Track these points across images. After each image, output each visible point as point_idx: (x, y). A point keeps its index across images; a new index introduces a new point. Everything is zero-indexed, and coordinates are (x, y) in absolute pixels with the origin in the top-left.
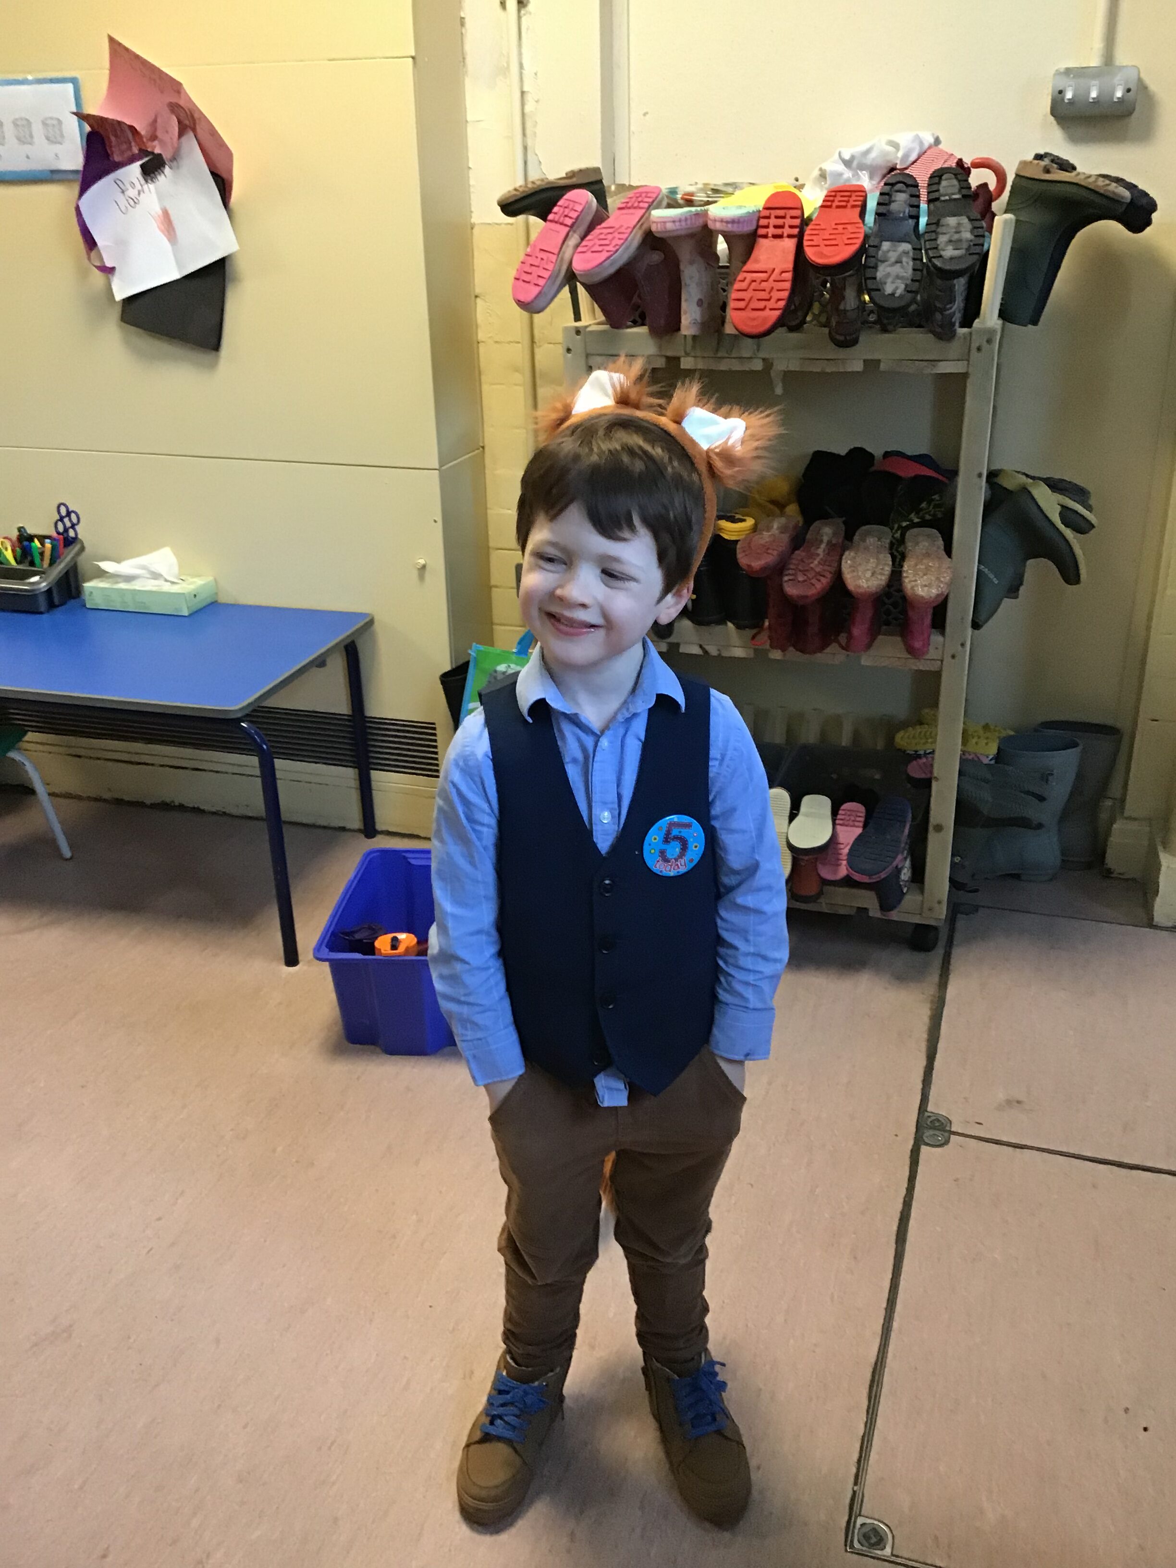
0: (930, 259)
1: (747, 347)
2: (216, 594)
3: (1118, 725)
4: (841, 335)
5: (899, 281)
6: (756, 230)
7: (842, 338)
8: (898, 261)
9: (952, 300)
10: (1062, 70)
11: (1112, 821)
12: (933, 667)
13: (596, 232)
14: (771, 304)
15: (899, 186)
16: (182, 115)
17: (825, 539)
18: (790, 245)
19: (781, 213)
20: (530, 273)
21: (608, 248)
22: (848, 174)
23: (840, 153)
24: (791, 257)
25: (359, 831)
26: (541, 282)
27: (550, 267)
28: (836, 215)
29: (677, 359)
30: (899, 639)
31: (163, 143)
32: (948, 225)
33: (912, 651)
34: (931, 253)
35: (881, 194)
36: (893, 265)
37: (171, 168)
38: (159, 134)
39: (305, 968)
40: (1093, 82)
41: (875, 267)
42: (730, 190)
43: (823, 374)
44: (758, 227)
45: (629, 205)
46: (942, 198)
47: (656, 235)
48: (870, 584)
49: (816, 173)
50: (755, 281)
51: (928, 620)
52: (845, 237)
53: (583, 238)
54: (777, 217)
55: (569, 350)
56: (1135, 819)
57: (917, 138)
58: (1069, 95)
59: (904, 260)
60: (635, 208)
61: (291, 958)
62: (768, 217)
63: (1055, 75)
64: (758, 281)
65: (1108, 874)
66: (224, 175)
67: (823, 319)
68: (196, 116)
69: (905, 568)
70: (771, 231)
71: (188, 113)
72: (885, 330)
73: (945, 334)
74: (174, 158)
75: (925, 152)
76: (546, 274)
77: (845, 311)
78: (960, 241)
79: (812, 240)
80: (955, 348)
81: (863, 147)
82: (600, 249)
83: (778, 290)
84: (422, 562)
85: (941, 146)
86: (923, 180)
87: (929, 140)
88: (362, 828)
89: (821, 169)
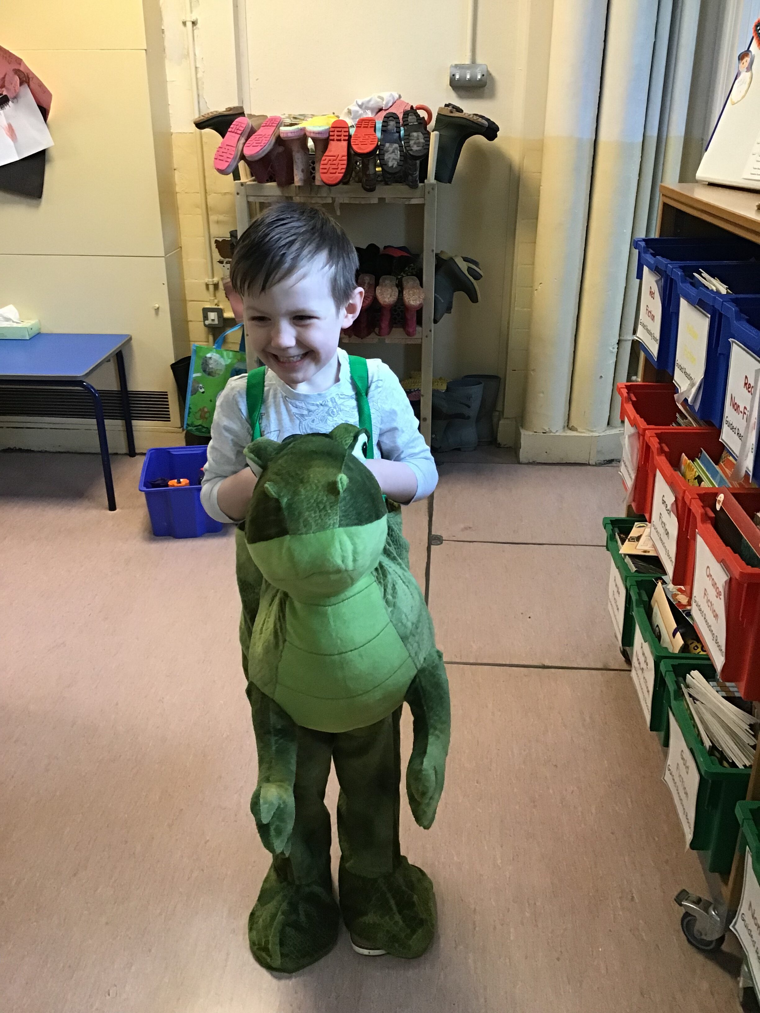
0: (407, 151)
1: (324, 192)
2: (40, 329)
3: (499, 375)
4: (367, 186)
5: (394, 161)
6: (328, 138)
7: (368, 187)
8: (393, 152)
9: (416, 170)
10: (454, 65)
11: (499, 420)
12: (418, 342)
13: (253, 137)
14: (339, 171)
15: (391, 118)
16: (22, 76)
17: (367, 282)
18: (345, 144)
19: (340, 129)
20: (223, 156)
21: (262, 144)
22: (361, 112)
23: (356, 102)
24: (346, 149)
25: (126, 454)
26: (229, 160)
27: (233, 153)
28: (364, 131)
29: (291, 198)
30: (402, 329)
31: (8, 90)
32: (414, 136)
33: (408, 334)
34: (408, 148)
35: (383, 122)
36: (391, 154)
37: (13, 102)
38: (6, 84)
39: (120, 511)
40: (468, 71)
41: (384, 154)
42: (302, 118)
43: (360, 204)
44: (329, 136)
45: (267, 124)
46: (410, 124)
47: (284, 139)
48: (390, 300)
49: (346, 110)
50: (330, 160)
51: (415, 319)
52: (369, 141)
53: (247, 140)
54: (338, 131)
55: (238, 194)
56: (509, 418)
57: (391, 94)
58: (457, 77)
59: (396, 151)
60: (270, 126)
61: (112, 507)
62: (334, 131)
63: (450, 67)
64: (332, 160)
65: (499, 446)
66: (45, 106)
67: (357, 179)
68: (30, 76)
69: (404, 293)
70: (336, 138)
71: (26, 74)
72: (387, 184)
73: (414, 186)
74: (16, 98)
75: (395, 102)
76: (232, 157)
77: (369, 175)
78: (419, 143)
79: (355, 142)
80: (418, 192)
81: (367, 99)
82: (257, 145)
83: (341, 165)
84: (157, 305)
85: (401, 99)
86: (401, 116)
87: (397, 96)
88: (128, 452)
89: (348, 109)
